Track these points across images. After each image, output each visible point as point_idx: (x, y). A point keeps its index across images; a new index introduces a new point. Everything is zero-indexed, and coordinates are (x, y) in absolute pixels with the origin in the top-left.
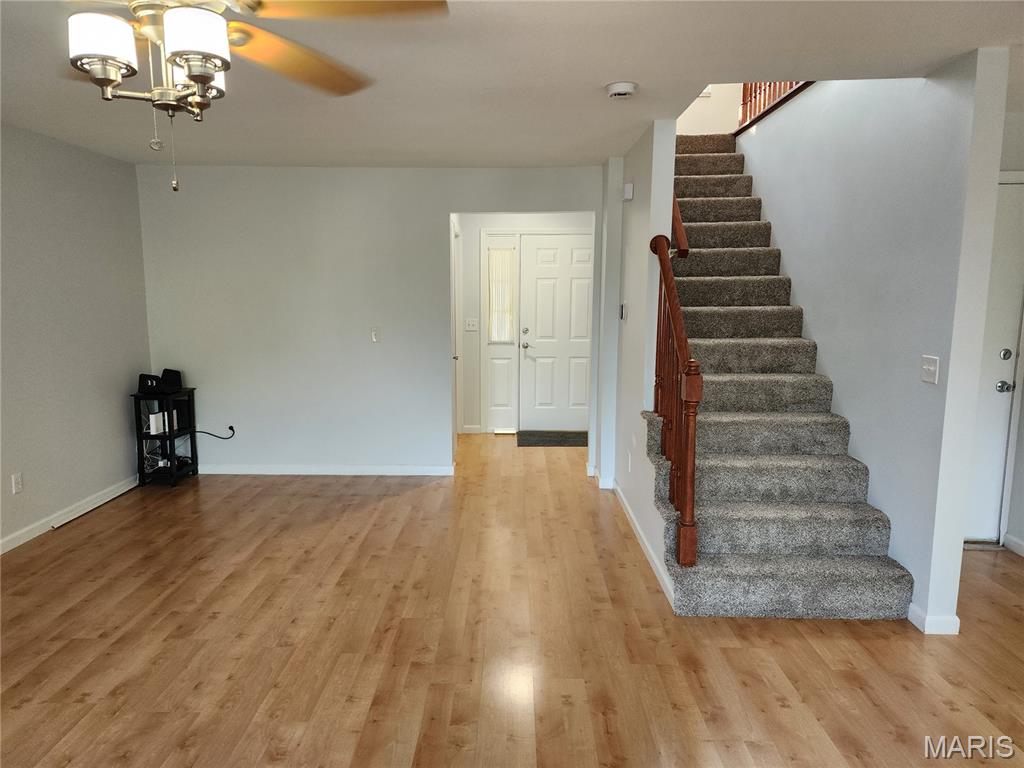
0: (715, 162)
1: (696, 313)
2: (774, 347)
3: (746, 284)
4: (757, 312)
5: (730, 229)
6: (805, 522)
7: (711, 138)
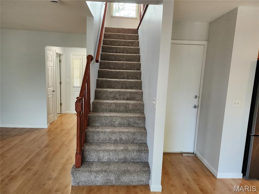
0: (130, 36)
1: (110, 81)
2: (130, 92)
3: (128, 72)
4: (129, 81)
5: (128, 56)
6: (122, 150)
7: (131, 29)
